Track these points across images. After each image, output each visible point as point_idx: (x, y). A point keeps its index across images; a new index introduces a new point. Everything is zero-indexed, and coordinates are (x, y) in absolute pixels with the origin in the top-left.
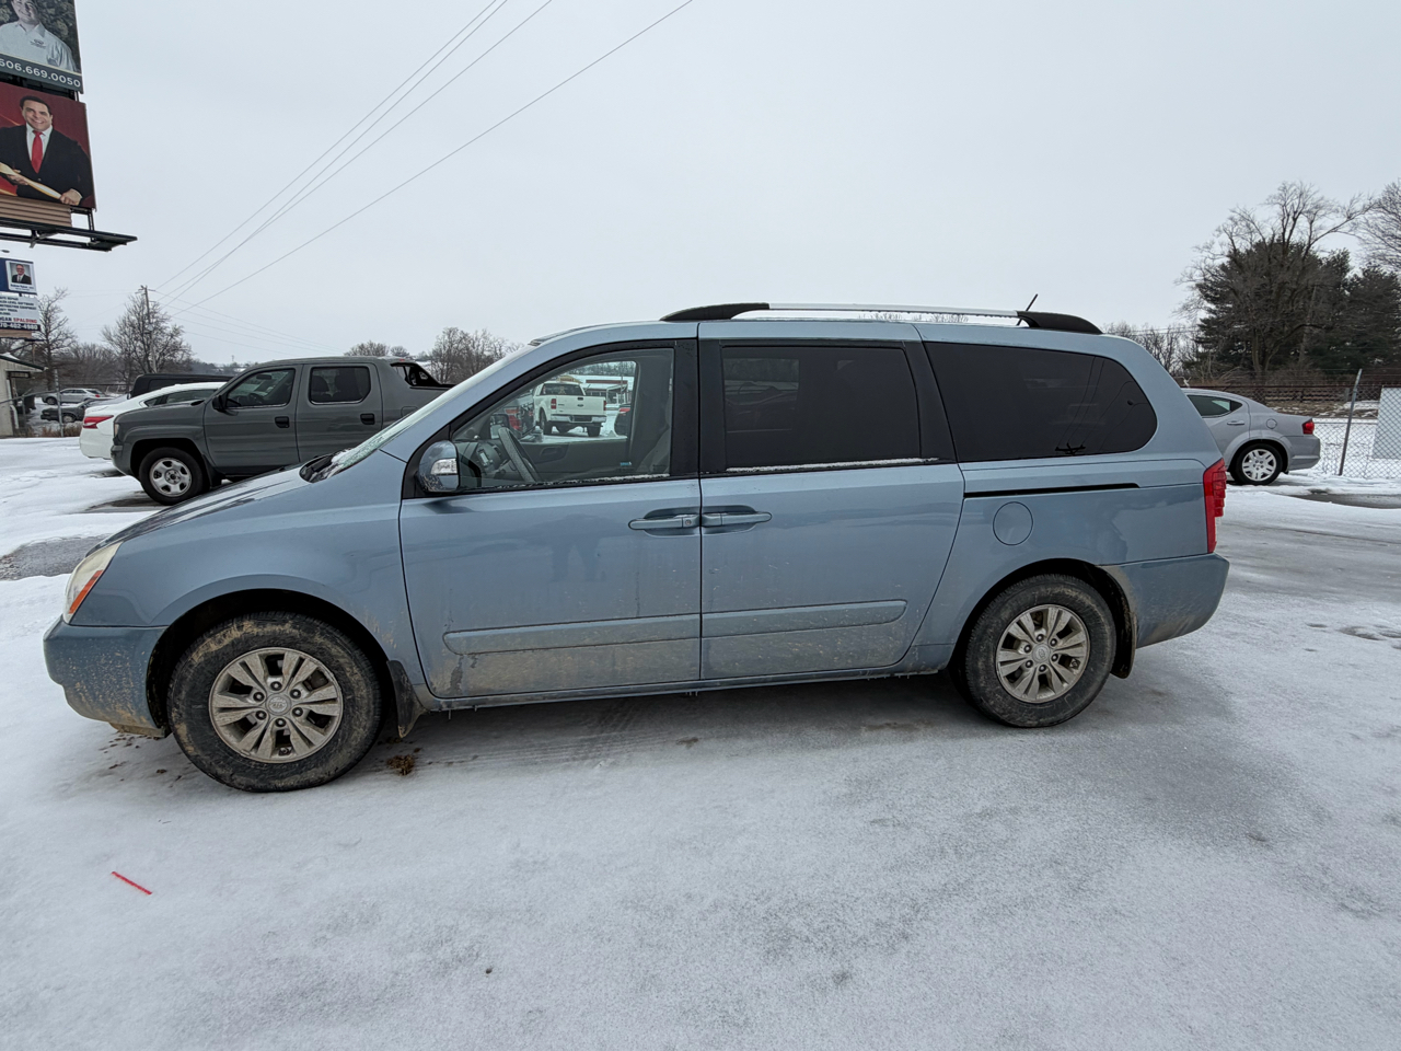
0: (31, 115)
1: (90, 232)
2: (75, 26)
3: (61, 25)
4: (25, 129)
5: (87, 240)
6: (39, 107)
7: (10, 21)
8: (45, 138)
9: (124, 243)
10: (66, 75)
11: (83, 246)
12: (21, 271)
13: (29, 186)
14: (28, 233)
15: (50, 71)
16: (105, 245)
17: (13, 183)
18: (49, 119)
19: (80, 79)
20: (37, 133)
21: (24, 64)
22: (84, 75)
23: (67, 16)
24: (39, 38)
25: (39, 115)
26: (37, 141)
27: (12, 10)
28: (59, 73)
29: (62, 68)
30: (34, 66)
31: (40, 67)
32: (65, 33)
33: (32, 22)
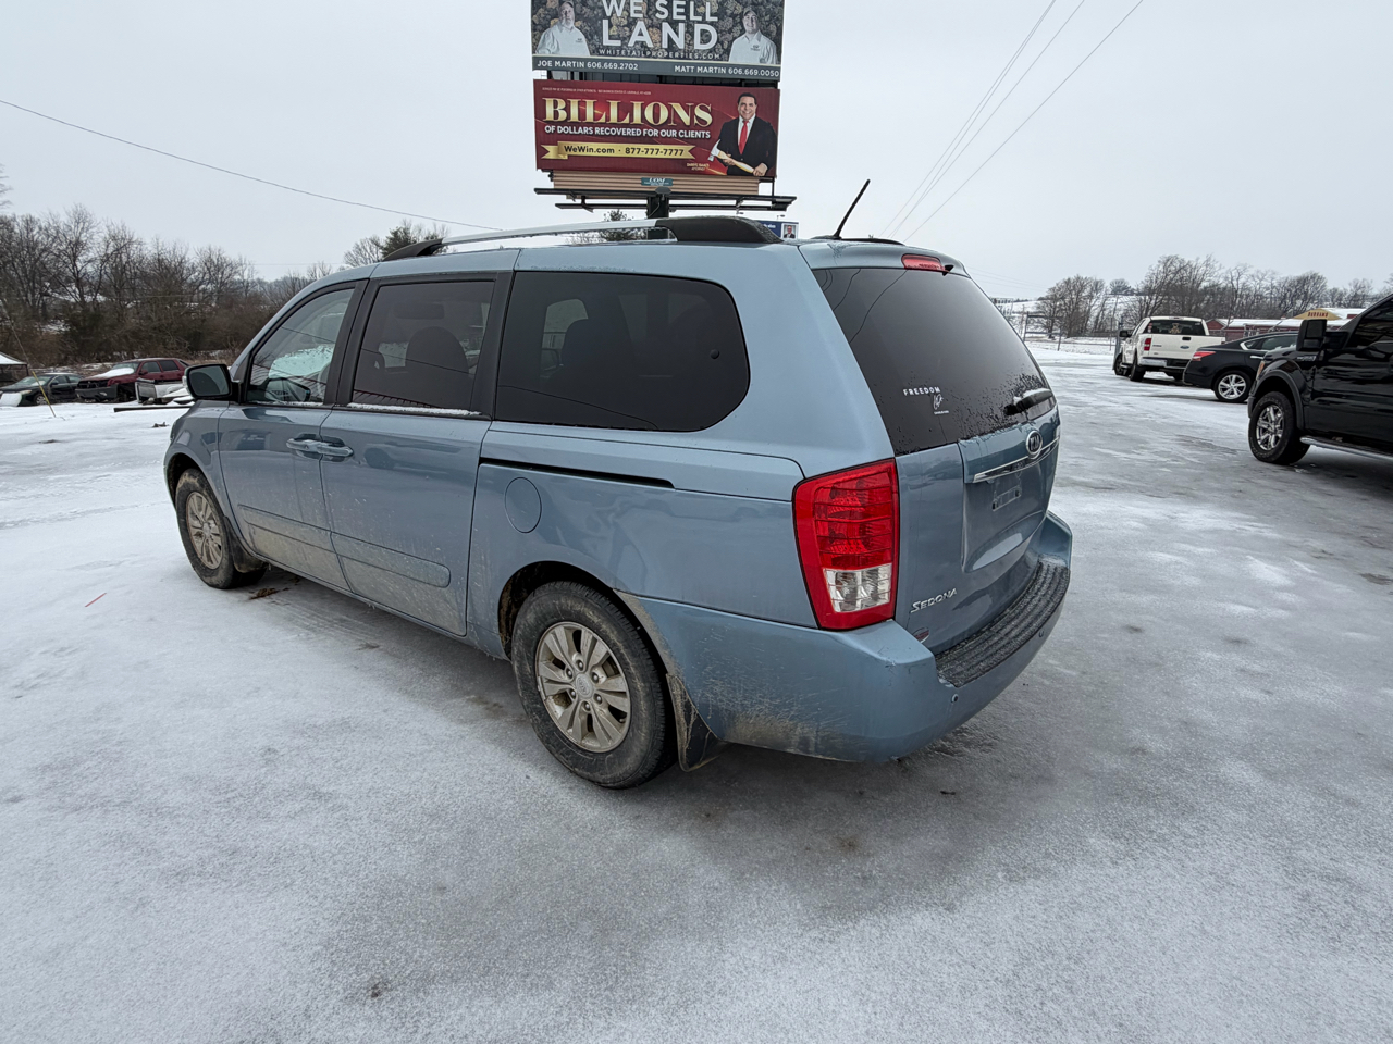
0: (743, 108)
1: (772, 198)
2: (782, 25)
3: (773, 28)
4: (738, 120)
5: (769, 204)
6: (749, 100)
7: (740, 35)
8: (749, 126)
9: (790, 203)
10: (770, 68)
11: (768, 208)
12: (790, 230)
13: (735, 166)
14: (733, 203)
15: (759, 68)
16: (781, 206)
17: (725, 165)
18: (754, 108)
19: (779, 69)
20: (745, 122)
21: (744, 67)
22: (783, 66)
23: (778, 19)
24: (755, 42)
25: (748, 107)
26: (745, 127)
27: (743, 26)
28: (766, 68)
29: (768, 64)
30: (750, 67)
31: (754, 67)
32: (774, 34)
33: (754, 32)
